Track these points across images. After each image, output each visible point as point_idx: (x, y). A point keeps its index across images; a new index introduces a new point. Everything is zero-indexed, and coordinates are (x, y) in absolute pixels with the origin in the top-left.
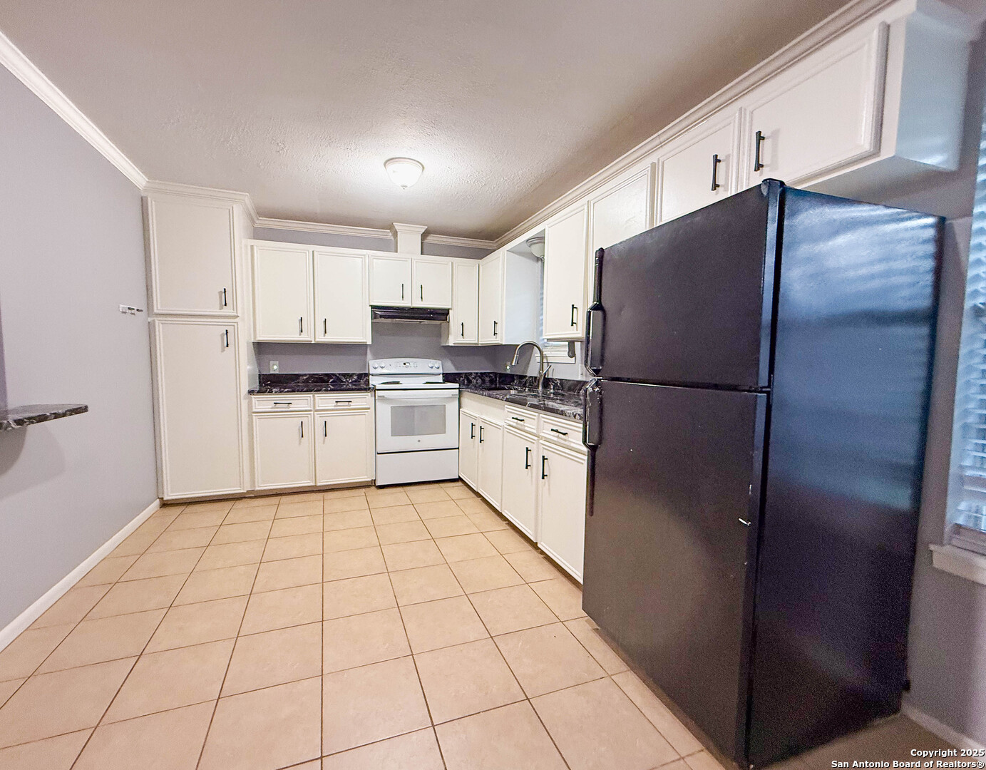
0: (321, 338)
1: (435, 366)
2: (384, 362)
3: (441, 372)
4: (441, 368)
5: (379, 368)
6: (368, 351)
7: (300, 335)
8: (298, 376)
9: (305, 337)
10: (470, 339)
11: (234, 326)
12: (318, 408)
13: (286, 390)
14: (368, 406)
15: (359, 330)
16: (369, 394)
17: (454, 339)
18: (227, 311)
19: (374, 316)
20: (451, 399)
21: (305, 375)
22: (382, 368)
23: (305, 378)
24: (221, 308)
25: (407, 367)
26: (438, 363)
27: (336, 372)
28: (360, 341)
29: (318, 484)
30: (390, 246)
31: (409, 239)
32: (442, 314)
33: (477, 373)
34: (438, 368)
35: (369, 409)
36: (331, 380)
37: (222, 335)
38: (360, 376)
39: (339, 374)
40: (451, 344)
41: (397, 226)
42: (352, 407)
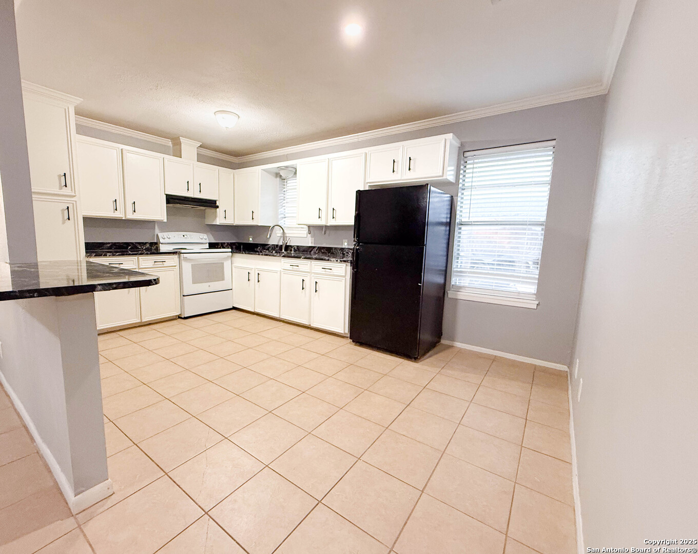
0: (131, 216)
2: (171, 234)
3: (208, 242)
4: (207, 239)
6: (156, 227)
7: (114, 212)
8: (103, 244)
9: (119, 215)
10: (229, 221)
11: (73, 204)
12: (141, 267)
13: (117, 254)
14: (175, 265)
15: (158, 211)
16: (176, 256)
17: (220, 221)
18: (65, 191)
19: (168, 202)
20: (226, 259)
21: (109, 243)
22: (169, 238)
23: (108, 245)
24: (61, 188)
25: (186, 238)
26: (205, 236)
27: (133, 242)
28: (159, 219)
29: (144, 320)
30: (177, 152)
31: (189, 149)
32: (212, 204)
33: (228, 243)
34: (206, 239)
35: (175, 266)
36: (129, 247)
37: (63, 210)
38: (151, 244)
39: (136, 243)
40: (218, 224)
41: (182, 139)
42: (165, 265)
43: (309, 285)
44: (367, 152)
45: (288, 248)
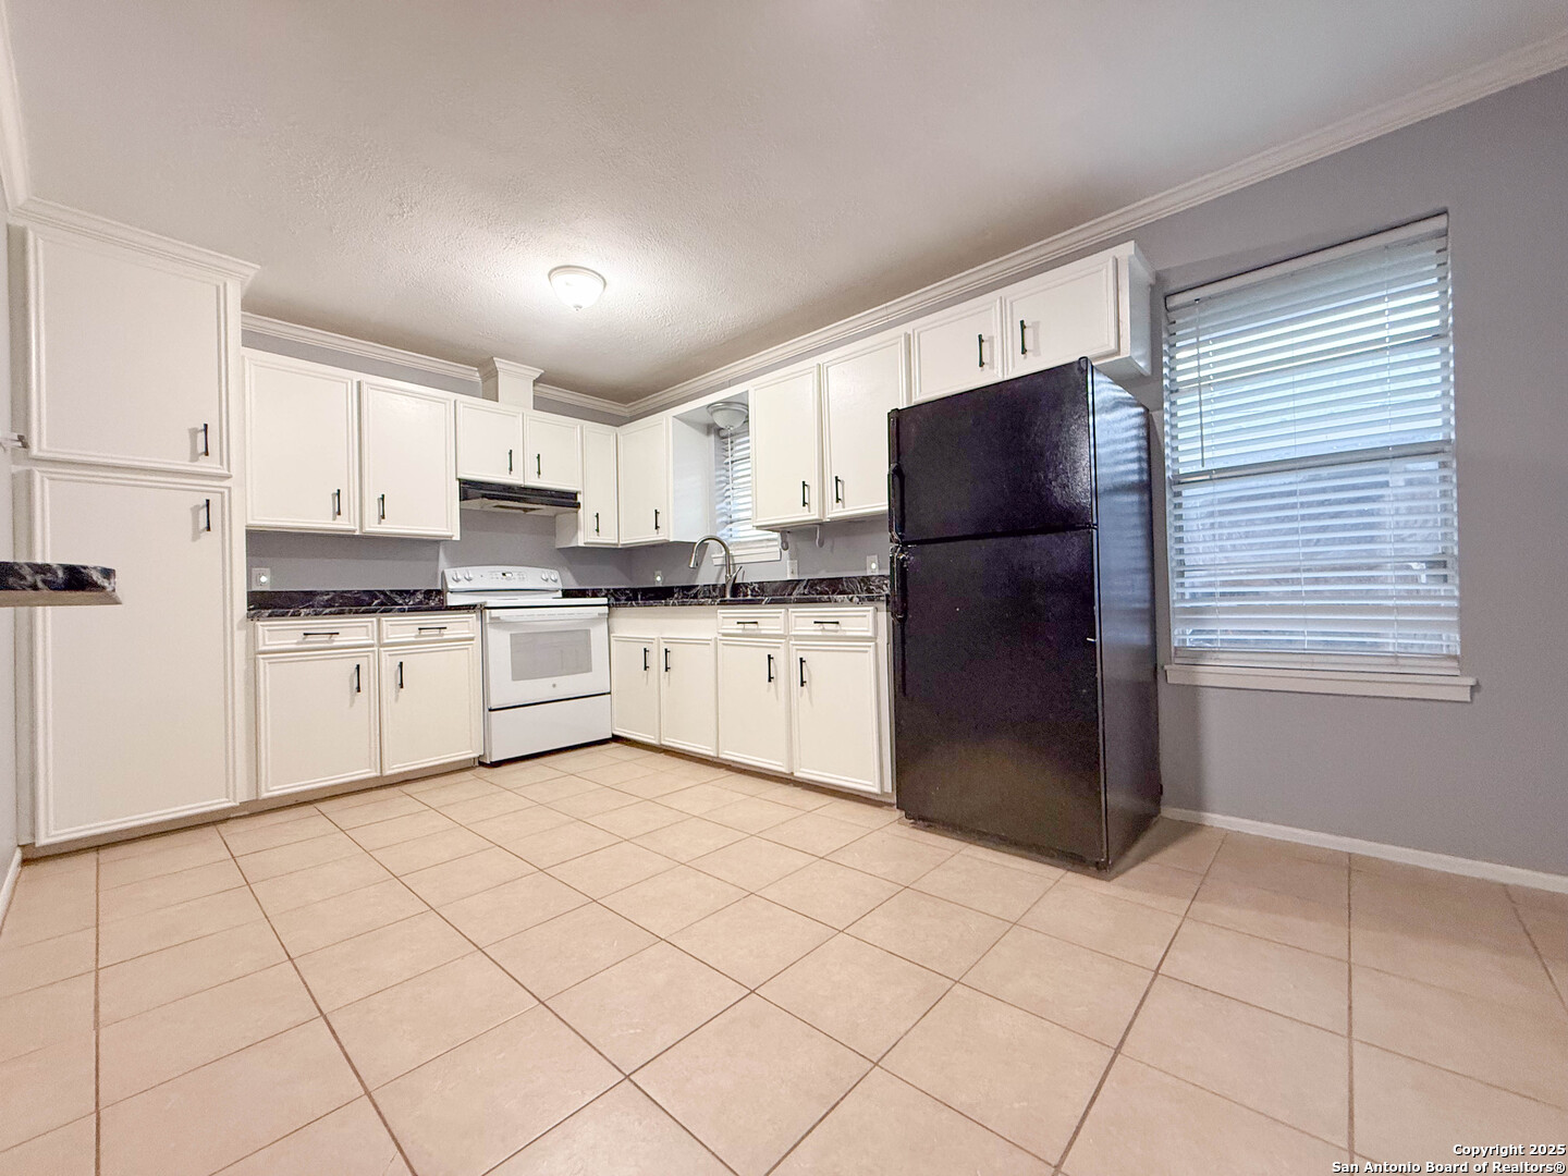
0: (373, 527)
1: (553, 578)
2: (473, 572)
3: (561, 587)
4: (559, 581)
5: (461, 581)
6: (442, 555)
7: (334, 519)
8: (312, 594)
9: (346, 524)
10: (608, 538)
11: (222, 493)
12: (386, 641)
13: (328, 610)
14: (471, 635)
15: (441, 517)
16: (474, 615)
17: (584, 538)
18: (204, 465)
19: (464, 496)
20: (596, 620)
21: (327, 593)
22: (469, 580)
23: (326, 598)
24: (194, 457)
25: (509, 579)
26: (555, 575)
27: (386, 588)
28: (444, 533)
29: (388, 772)
30: (489, 388)
31: (516, 382)
32: (568, 500)
34: (556, 581)
35: (472, 639)
36: (376, 602)
37: (196, 510)
38: (428, 594)
39: (392, 591)
40: (581, 544)
41: (500, 363)
42: (445, 637)
43: (785, 667)
44: (910, 332)
45: (736, 588)
